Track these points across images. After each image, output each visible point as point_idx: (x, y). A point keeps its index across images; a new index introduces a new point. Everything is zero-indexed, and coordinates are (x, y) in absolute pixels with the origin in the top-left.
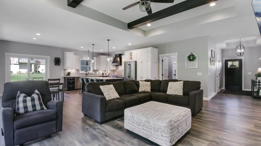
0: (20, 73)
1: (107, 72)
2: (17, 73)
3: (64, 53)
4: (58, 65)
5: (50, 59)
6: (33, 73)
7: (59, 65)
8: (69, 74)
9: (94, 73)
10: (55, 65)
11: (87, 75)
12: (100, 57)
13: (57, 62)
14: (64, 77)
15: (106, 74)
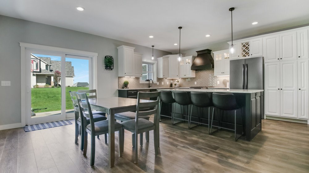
0: (37, 87)
1: (178, 81)
2: (34, 87)
3: (118, 49)
4: (109, 68)
5: (97, 59)
6: (53, 87)
7: (112, 70)
8: (126, 84)
9: (158, 83)
10: (106, 68)
11: (149, 87)
12: (168, 57)
13: (109, 63)
14: (119, 90)
15: (175, 85)
